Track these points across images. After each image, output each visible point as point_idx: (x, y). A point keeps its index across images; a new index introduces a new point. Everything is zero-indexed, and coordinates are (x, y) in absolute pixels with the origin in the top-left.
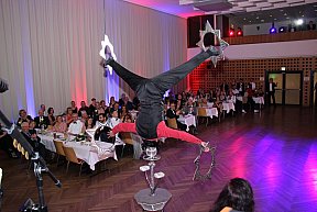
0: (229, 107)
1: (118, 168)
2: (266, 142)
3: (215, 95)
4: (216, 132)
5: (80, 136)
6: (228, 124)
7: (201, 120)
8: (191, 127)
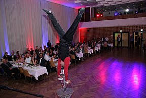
0: (98, 48)
3: (91, 43)
4: (93, 60)
6: (97, 56)
8: (81, 58)
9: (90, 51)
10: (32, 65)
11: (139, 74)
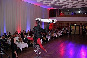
1: (28, 50)
2: (70, 44)
3: (56, 31)
4: (56, 41)
5: (18, 41)
7: (52, 37)
8: (49, 39)
9: (55, 35)
10: (19, 41)
11: (85, 52)
